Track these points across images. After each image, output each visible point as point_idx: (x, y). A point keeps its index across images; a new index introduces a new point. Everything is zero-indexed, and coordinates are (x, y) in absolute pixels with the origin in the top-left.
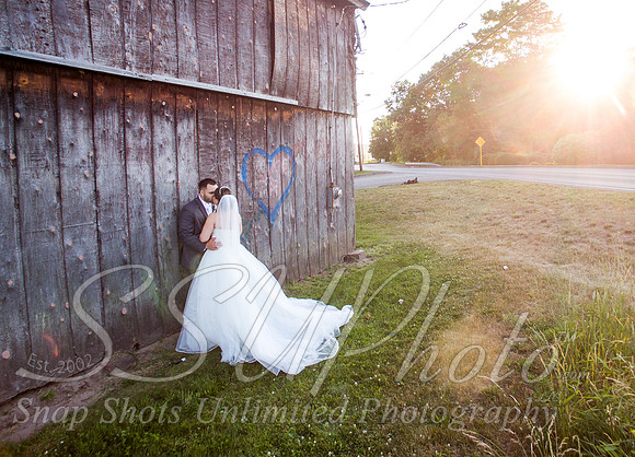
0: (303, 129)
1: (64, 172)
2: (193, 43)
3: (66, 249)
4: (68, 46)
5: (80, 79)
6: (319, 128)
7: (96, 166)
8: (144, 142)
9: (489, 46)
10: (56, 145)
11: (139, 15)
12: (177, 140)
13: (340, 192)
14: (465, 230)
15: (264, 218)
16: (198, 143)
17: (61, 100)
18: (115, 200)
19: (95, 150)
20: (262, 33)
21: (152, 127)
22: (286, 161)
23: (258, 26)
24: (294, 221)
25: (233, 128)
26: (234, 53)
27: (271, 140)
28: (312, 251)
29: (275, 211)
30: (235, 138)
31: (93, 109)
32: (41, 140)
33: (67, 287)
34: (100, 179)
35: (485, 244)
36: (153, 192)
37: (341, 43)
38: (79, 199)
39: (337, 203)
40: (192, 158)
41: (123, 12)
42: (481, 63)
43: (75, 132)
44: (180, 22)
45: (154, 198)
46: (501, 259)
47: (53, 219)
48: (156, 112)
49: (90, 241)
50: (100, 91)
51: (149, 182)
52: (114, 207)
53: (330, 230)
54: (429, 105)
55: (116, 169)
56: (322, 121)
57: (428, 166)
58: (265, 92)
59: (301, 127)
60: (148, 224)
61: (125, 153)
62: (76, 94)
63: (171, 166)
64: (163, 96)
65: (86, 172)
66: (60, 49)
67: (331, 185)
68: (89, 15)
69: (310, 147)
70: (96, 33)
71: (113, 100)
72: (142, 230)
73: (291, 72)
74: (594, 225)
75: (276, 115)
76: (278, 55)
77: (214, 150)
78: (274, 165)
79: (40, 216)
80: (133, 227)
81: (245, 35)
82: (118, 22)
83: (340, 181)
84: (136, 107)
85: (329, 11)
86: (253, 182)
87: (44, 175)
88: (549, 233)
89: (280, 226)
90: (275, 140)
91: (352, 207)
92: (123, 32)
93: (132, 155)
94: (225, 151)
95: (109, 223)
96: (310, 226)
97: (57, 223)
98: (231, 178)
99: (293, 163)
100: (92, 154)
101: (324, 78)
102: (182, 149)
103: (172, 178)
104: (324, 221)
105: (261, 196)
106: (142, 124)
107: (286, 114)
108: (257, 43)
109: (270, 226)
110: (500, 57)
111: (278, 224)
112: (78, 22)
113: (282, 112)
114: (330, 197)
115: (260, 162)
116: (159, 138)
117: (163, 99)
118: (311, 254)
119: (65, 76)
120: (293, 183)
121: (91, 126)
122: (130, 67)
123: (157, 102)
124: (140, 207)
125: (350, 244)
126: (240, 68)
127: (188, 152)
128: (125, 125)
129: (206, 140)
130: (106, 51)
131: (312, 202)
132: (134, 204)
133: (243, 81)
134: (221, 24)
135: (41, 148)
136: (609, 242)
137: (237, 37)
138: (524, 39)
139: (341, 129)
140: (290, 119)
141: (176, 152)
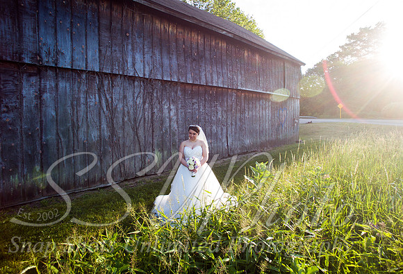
6: (292, 103)
8: (265, 106)
15: (281, 126)
18: (261, 118)
24: (286, 128)
28: (290, 137)
31: (260, 100)
51: (265, 115)
53: (293, 132)
55: (262, 112)
61: (263, 109)
62: (258, 97)
65: (259, 112)
67: (294, 119)
69: (290, 108)
70: (261, 85)
71: (262, 98)
76: (286, 84)
78: (283, 113)
85: (295, 69)
86: (280, 117)
90: (284, 106)
96: (289, 130)
98: (276, 115)
99: (287, 112)
100: (259, 108)
101: (294, 88)
104: (292, 129)
106: (265, 102)
108: (282, 81)
120: (286, 118)
121: (259, 103)
123: (267, 98)
131: (290, 124)
138: (370, 49)
139: (297, 103)
141: (269, 108)
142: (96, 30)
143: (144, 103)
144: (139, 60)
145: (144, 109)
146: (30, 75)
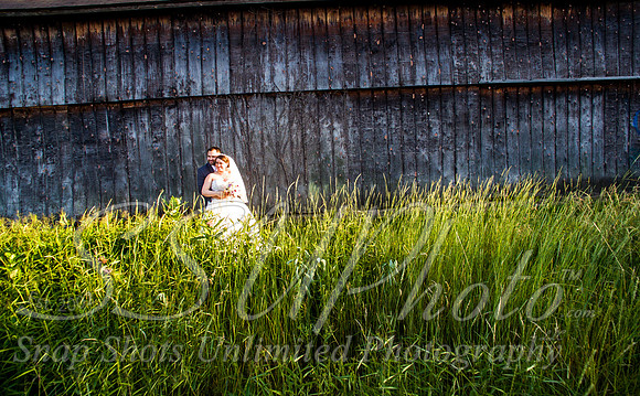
1: (545, 121)
2: (603, 58)
3: (544, 151)
4: (548, 74)
7: (556, 119)
8: (576, 108)
10: (542, 112)
11: (575, 53)
12: (593, 106)
16: (604, 107)
17: (545, 95)
18: (563, 133)
19: (556, 113)
21: (580, 101)
25: (628, 97)
31: (555, 96)
32: (538, 110)
34: (557, 125)
36: (580, 130)
38: (549, 132)
40: (600, 114)
41: (568, 54)
43: (549, 106)
44: (596, 49)
45: (580, 133)
48: (583, 95)
49: (553, 149)
50: (558, 89)
51: (578, 126)
52: (562, 136)
55: (564, 120)
61: (567, 114)
62: (549, 92)
63: (589, 119)
64: (586, 87)
65: (552, 122)
66: (545, 76)
68: (555, 59)
70: (558, 66)
71: (563, 91)
72: (574, 147)
77: (614, 110)
79: (537, 138)
80: (570, 145)
82: (566, 59)
84: (573, 93)
87: (539, 123)
92: (568, 62)
93: (571, 114)
94: (622, 110)
95: (560, 142)
97: (542, 140)
98: (625, 124)
100: (554, 114)
103: (590, 124)
106: (576, 101)
112: (551, 63)
116: (583, 106)
119: (546, 86)
121: (555, 103)
122: (571, 77)
123: (583, 90)
124: (574, 137)
126: (635, 63)
127: (598, 112)
128: (568, 101)
129: (609, 105)
130: (564, 72)
132: (571, 135)
134: (622, 42)
135: (538, 113)
137: (633, 46)
141: (592, 112)
142: (227, 49)
143: (291, 123)
144: (280, 71)
145: (290, 131)
146: (170, 108)
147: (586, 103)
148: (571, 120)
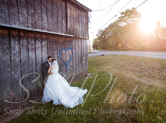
0: (75, 43)
1: (12, 55)
2: (46, 21)
3: (12, 75)
4: (13, 22)
5: (16, 31)
6: (79, 42)
7: (20, 53)
8: (33, 47)
9: (122, 21)
10: (10, 48)
11: (32, 14)
12: (42, 46)
13: (84, 59)
14: (116, 68)
15: (65, 66)
16: (47, 47)
17: (11, 36)
18: (26, 62)
19: (20, 49)
20: (64, 18)
21: (35, 43)
22: (70, 51)
23: (63, 16)
24: (72, 66)
25: (57, 43)
26: (57, 23)
27: (67, 46)
28: (77, 74)
29: (68, 64)
30: (57, 45)
31: (20, 38)
32: (6, 47)
33: (12, 85)
34: (21, 57)
35: (121, 72)
36: (36, 60)
37: (85, 21)
38: (16, 62)
39: (83, 62)
40: (46, 51)
41: (28, 13)
42: (120, 25)
43: (15, 45)
44: (43, 16)
45: (36, 61)
46: (126, 76)
47: (9, 67)
48: (37, 39)
49: (19, 73)
50: (22, 34)
51: (34, 57)
52: (25, 64)
53: (82, 68)
54: (107, 36)
55: (26, 54)
56: (80, 41)
57: (107, 51)
58: (65, 33)
59: (74, 42)
60: (34, 68)
61: (28, 50)
62: (15, 35)
63: (40, 53)
64: (38, 35)
65: (18, 55)
66: (11, 23)
67: (82, 57)
68: (19, 14)
69: (77, 48)
70: (21, 19)
71: (25, 36)
72: (33, 70)
73: (72, 28)
74: (149, 67)
75: (68, 39)
76: (68, 24)
77: (52, 49)
78: (67, 52)
79: (5, 67)
80: (30, 69)
81: (60, 19)
82: (26, 16)
83: (84, 56)
84: (31, 38)
85: (82, 13)
86: (62, 57)
87: (6, 56)
88: (138, 69)
89: (69, 68)
90: (68, 46)
91: (87, 62)
92: (28, 18)
93: (30, 50)
94: (55, 49)
95: (24, 68)
96: (77, 68)
97: (10, 68)
98: (56, 56)
99: (72, 52)
100: (19, 50)
101: (80, 30)
102: (43, 49)
103: (41, 56)
104: (80, 66)
105: (64, 60)
106: (33, 42)
107: (70, 39)
108: (63, 21)
109: (66, 68)
110: (125, 24)
111: (69, 67)
112: (16, 16)
113: (69, 38)
114: (82, 60)
115: (64, 52)
116: (37, 46)
117: (38, 36)
118: (77, 75)
119: (12, 30)
120: (72, 57)
121: (19, 43)
122: (30, 27)
123: (37, 36)
124: (32, 64)
125: (87, 72)
126: (59, 27)
127: (45, 49)
128: (28, 43)
129: (50, 46)
130: (23, 23)
131: (77, 62)
132: (31, 63)
133: (59, 31)
134: (54, 16)
135: (6, 49)
136: (153, 72)
137: (58, 19)
138: (131, 19)
139: (85, 42)
140: (72, 40)
141: (42, 49)
147: (38, 44)
148: (30, 54)
